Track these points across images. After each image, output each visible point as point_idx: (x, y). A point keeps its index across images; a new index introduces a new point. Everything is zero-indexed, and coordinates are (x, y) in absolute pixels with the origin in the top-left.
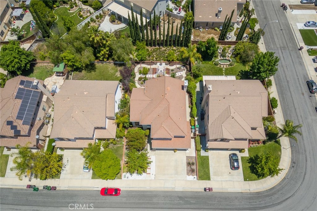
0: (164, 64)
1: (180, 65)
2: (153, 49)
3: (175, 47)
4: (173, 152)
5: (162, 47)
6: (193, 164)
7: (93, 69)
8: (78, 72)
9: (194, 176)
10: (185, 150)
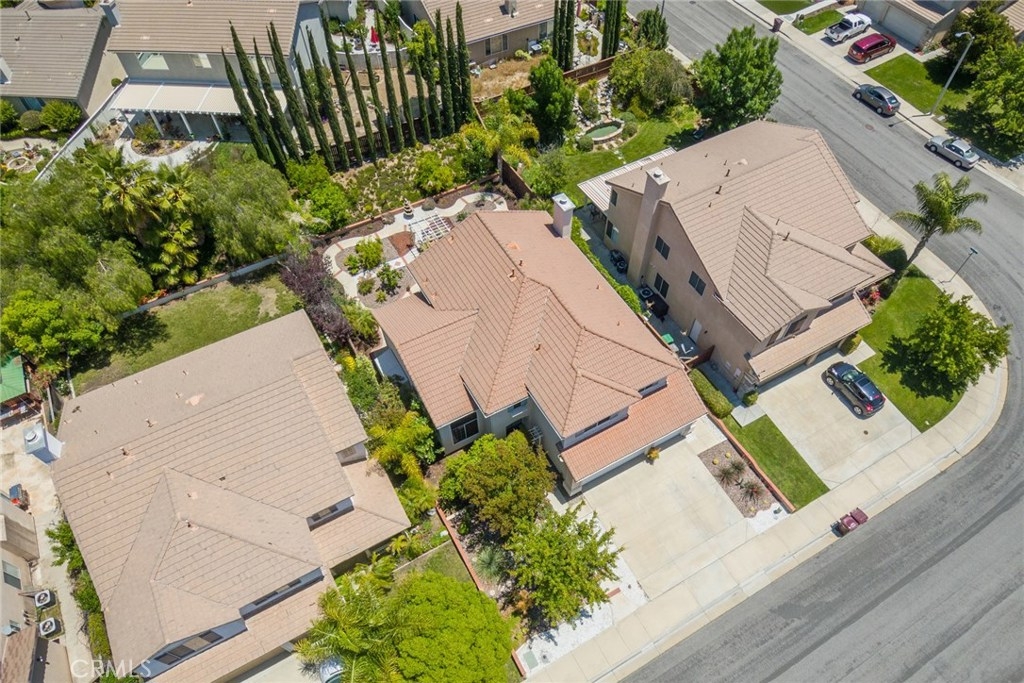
0: (418, 212)
1: (475, 191)
2: (355, 176)
3: (427, 143)
4: (644, 464)
5: (382, 160)
6: (738, 468)
7: (156, 334)
8: (92, 371)
9: (769, 507)
10: (679, 437)
